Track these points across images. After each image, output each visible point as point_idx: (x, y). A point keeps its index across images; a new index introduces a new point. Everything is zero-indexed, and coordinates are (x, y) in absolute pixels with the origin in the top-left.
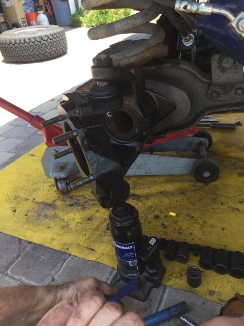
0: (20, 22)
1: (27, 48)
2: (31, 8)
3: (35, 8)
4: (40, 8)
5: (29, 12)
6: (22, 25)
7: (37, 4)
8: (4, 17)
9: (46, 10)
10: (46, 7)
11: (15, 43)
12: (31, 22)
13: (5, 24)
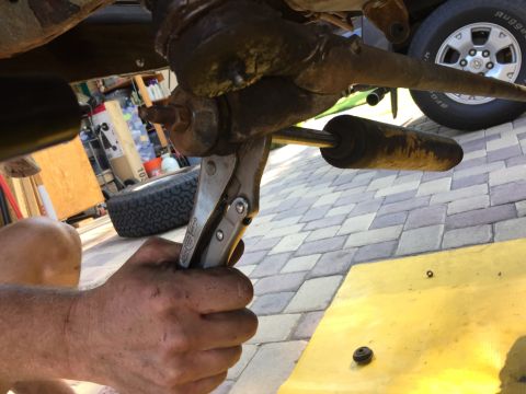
0: (137, 175)
1: (158, 210)
2: (150, 154)
3: (156, 152)
4: (164, 150)
5: (147, 159)
6: (140, 179)
7: (157, 147)
8: (112, 173)
9: (173, 151)
10: (171, 148)
11: (138, 205)
12: (153, 173)
13: (114, 184)
